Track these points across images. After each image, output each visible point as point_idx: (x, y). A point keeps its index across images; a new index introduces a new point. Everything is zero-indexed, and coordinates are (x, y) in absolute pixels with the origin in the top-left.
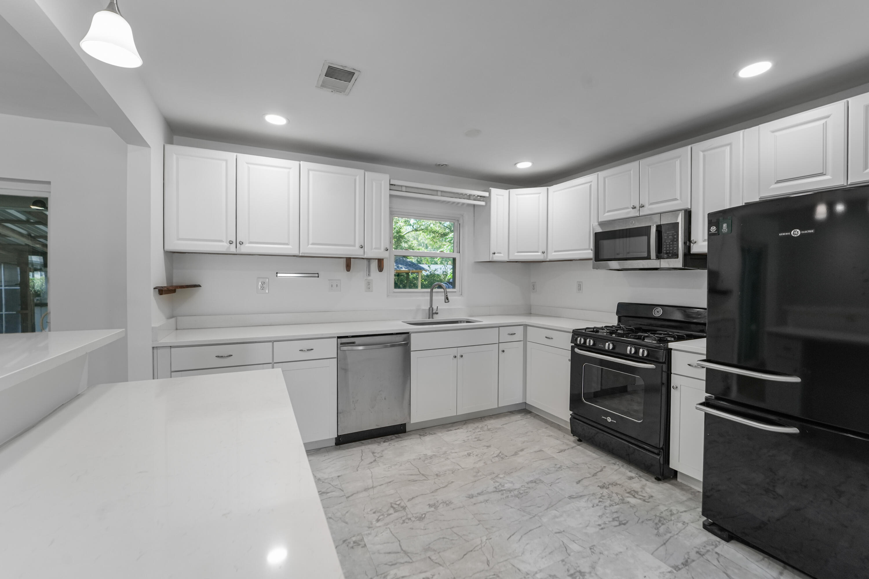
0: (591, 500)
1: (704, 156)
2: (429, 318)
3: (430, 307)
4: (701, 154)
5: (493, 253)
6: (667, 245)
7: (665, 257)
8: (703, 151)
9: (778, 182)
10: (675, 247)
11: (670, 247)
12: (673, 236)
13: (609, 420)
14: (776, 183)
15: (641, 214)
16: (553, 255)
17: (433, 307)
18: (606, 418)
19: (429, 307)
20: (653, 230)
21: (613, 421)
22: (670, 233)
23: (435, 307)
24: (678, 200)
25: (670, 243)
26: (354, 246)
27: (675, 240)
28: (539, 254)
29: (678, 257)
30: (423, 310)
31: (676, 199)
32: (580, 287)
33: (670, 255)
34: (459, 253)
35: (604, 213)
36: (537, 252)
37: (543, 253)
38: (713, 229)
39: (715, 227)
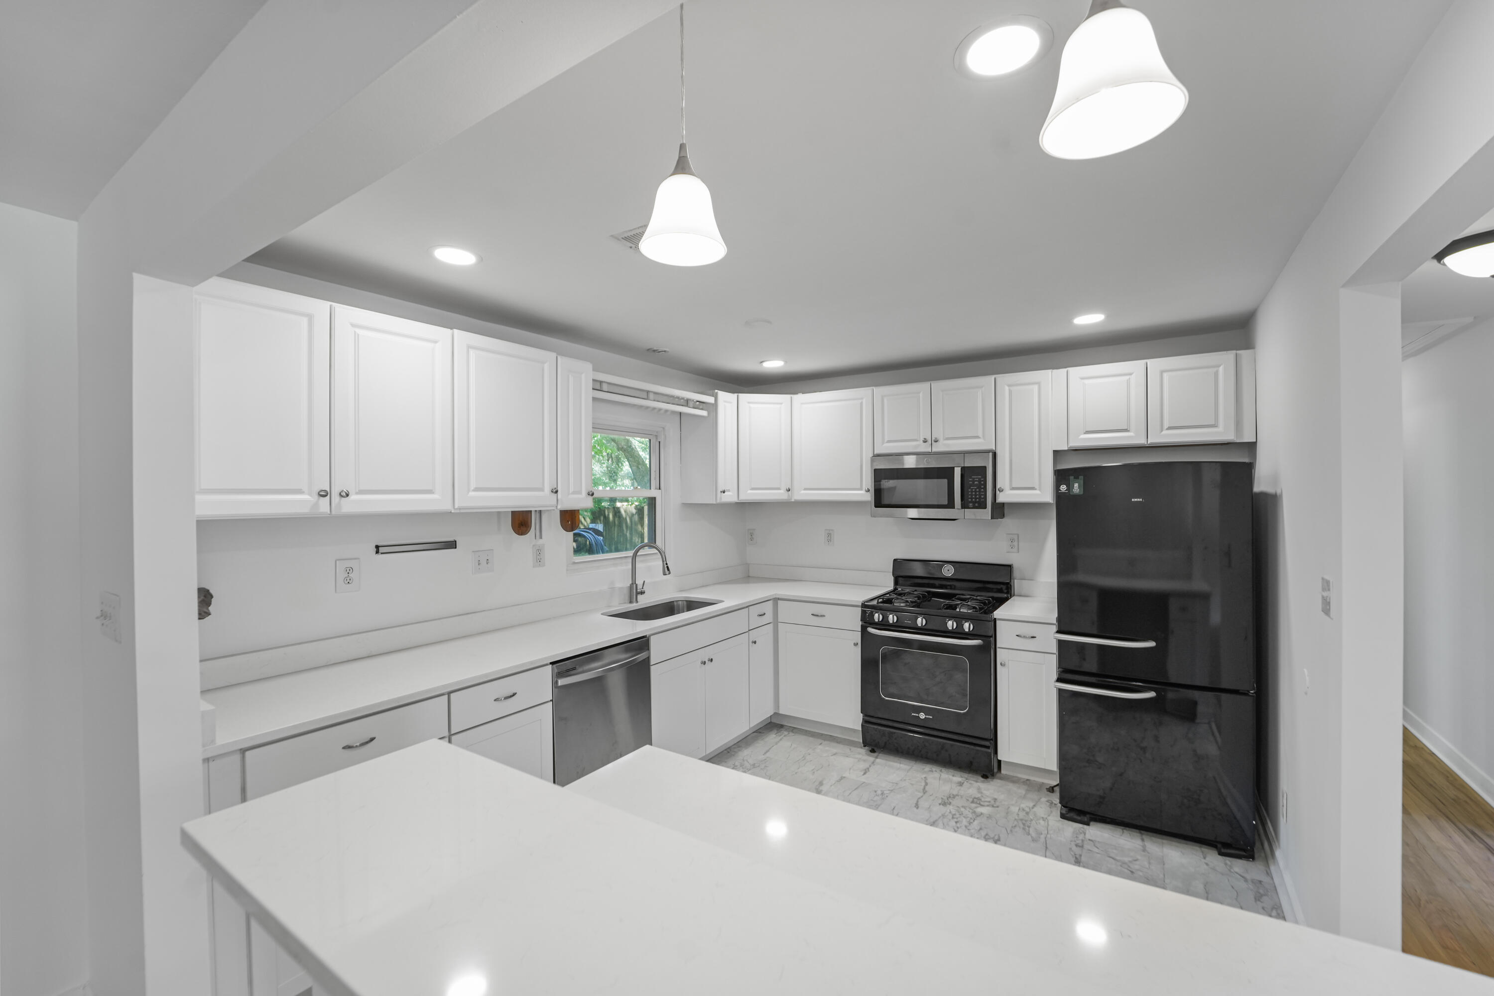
0: (948, 824)
1: (1010, 392)
2: (631, 602)
3: (632, 584)
4: (1007, 388)
5: (721, 492)
6: (972, 492)
7: (970, 507)
8: (1009, 386)
9: (1087, 432)
10: (982, 495)
11: (976, 495)
12: (980, 481)
13: (922, 716)
14: (1085, 433)
15: (934, 450)
16: (800, 494)
17: (636, 583)
18: (918, 715)
19: (631, 583)
20: (957, 472)
21: (928, 717)
22: (977, 478)
23: (639, 582)
24: (980, 438)
25: (976, 489)
26: (542, 490)
27: (982, 487)
28: (782, 491)
29: (985, 508)
30: (621, 588)
31: (977, 437)
32: (829, 537)
33: (977, 505)
34: (659, 489)
35: (883, 443)
36: (779, 489)
37: (787, 490)
38: (1063, 488)
39: (1065, 486)
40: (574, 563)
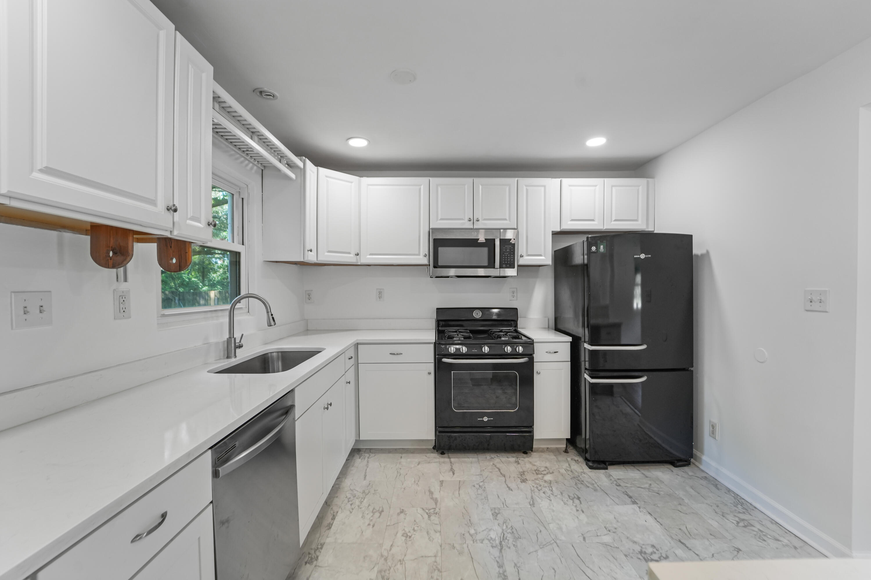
1: (527, 190)
2: (228, 357)
3: (230, 338)
4: (525, 188)
5: (308, 251)
6: (505, 257)
7: (504, 267)
8: (526, 186)
9: (572, 220)
10: (512, 259)
11: (508, 259)
12: (510, 249)
13: (486, 419)
15: (475, 227)
16: (366, 259)
17: (235, 336)
18: (482, 419)
19: (228, 337)
20: (497, 243)
21: (490, 419)
22: (508, 247)
23: (237, 335)
24: (507, 220)
25: (507, 255)
27: (512, 253)
28: (351, 255)
29: (514, 268)
30: (217, 344)
31: (505, 219)
32: (380, 294)
33: (508, 266)
34: (243, 244)
35: (437, 220)
36: (349, 253)
37: (356, 255)
38: (594, 248)
39: (595, 247)
40: (164, 316)
